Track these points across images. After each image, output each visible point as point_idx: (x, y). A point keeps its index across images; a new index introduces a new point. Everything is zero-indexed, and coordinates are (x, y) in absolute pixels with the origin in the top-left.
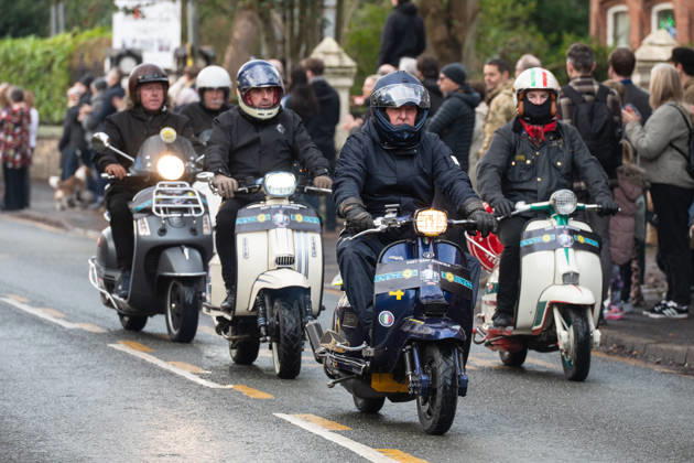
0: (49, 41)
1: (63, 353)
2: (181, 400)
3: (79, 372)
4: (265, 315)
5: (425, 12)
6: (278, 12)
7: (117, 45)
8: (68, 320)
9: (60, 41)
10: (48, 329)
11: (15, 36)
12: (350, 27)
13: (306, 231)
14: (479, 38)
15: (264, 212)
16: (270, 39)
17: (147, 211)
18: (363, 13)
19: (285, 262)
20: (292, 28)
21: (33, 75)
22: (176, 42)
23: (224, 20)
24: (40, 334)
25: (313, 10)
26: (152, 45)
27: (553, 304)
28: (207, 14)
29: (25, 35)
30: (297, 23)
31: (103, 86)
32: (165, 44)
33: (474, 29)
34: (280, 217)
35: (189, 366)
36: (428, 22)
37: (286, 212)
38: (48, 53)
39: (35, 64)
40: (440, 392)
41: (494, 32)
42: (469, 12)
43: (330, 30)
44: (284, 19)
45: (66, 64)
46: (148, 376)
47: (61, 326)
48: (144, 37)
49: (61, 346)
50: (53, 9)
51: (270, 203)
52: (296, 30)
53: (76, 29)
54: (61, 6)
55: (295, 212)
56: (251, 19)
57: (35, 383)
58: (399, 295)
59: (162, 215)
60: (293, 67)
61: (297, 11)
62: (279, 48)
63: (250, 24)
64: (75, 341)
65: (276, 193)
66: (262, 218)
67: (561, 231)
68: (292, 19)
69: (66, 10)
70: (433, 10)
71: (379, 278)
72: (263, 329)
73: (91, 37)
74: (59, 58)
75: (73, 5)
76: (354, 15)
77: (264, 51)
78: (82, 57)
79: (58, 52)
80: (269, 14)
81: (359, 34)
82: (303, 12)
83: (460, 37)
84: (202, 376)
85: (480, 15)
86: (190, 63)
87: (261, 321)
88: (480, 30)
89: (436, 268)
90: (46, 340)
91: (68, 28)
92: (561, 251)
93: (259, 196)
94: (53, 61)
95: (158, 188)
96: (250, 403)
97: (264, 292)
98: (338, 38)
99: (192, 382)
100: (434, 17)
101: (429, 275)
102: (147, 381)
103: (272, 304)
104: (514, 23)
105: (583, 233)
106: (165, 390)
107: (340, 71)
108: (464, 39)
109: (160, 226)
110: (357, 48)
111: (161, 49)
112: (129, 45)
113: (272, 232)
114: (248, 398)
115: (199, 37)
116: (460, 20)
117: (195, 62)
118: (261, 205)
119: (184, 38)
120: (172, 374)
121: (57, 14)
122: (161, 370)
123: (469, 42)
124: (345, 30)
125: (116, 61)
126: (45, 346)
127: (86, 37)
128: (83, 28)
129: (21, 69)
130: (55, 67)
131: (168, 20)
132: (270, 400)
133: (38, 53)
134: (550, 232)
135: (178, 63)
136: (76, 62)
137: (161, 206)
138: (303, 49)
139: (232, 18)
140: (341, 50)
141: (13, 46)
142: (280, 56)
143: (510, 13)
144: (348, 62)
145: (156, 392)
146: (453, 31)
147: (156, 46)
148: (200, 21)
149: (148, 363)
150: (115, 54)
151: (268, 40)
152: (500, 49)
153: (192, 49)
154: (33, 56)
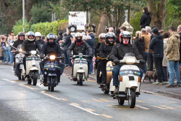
0: (51, 23)
1: (57, 106)
2: (88, 118)
3: (61, 111)
4: (31, 75)
5: (152, 14)
6: (112, 14)
7: (70, 24)
8: (58, 98)
9: (55, 23)
10: (53, 100)
11: (42, 22)
12: (131, 18)
13: (38, 60)
14: (166, 20)
15: (31, 57)
16: (110, 22)
17: (17, 58)
18: (135, 14)
19: (34, 66)
20: (116, 18)
21: (47, 32)
22: (85, 23)
23: (98, 17)
24: (51, 101)
25: (122, 14)
26: (79, 24)
27: (77, 73)
28: (94, 15)
29: (45, 22)
30: (117, 17)
31: (66, 35)
32: (83, 23)
33: (165, 18)
34: (33, 58)
35: (90, 109)
36: (152, 17)
37: (34, 57)
38: (51, 26)
39: (48, 29)
40: (51, 85)
41: (170, 19)
42: (164, 14)
43: (126, 19)
44: (114, 16)
45: (56, 29)
46: (79, 112)
47: (56, 99)
48: (77, 22)
49: (56, 104)
50: (52, 14)
51: (32, 56)
52: (117, 19)
53: (59, 20)
54: (55, 13)
55: (36, 57)
56: (105, 16)
57: (50, 114)
58: (47, 69)
59: (20, 58)
60: (116, 29)
61: (117, 14)
62: (113, 24)
63: (105, 18)
64: (60, 103)
65: (33, 54)
66: (30, 58)
67: (80, 60)
68: (116, 16)
69: (56, 14)
70: (154, 13)
71: (45, 67)
72: (30, 77)
73: (63, 22)
74: (54, 28)
75: (58, 13)
76: (133, 15)
77: (109, 25)
78: (60, 27)
79: (54, 26)
80: (110, 15)
81: (134, 20)
82: (119, 14)
83: (161, 20)
84: (94, 112)
85: (166, 14)
86: (89, 28)
87: (30, 76)
88: (166, 18)
89: (53, 65)
90: (52, 103)
91: (56, 19)
92: (80, 64)
93: (30, 55)
94: (53, 28)
95: (20, 53)
96: (107, 119)
97: (30, 71)
98: (128, 21)
99: (91, 114)
100: (154, 15)
101: (52, 66)
102: (79, 113)
103: (32, 73)
104: (176, 16)
105: (84, 60)
106: (84, 116)
107: (129, 30)
108: (162, 21)
109: (20, 60)
110: (134, 24)
111: (81, 25)
112: (73, 24)
113: (32, 61)
114: (106, 118)
115: (91, 21)
116: (161, 16)
117: (90, 28)
118: (30, 56)
119: (87, 22)
120: (86, 112)
121: (54, 16)
122: (83, 110)
123: (163, 22)
124: (130, 19)
125: (70, 28)
126: (52, 104)
127: (62, 22)
128: (60, 20)
129: (44, 31)
130: (53, 30)
131: (83, 17)
132: (112, 118)
133: (48, 26)
134: (78, 60)
135: (86, 29)
136: (59, 28)
137: (20, 57)
138: (119, 24)
139: (100, 16)
140: (129, 24)
141: (42, 24)
142: (113, 26)
143: (174, 14)
144: (131, 27)
145: (82, 116)
146: (159, 19)
147: (80, 24)
148: (92, 17)
149: (79, 109)
150: (69, 26)
151: (109, 22)
152: (172, 23)
153: (90, 25)
154: (47, 27)
